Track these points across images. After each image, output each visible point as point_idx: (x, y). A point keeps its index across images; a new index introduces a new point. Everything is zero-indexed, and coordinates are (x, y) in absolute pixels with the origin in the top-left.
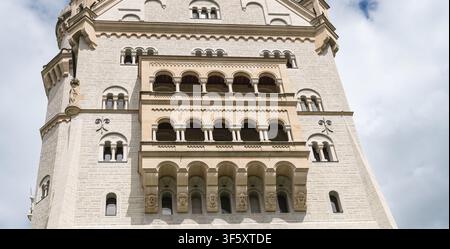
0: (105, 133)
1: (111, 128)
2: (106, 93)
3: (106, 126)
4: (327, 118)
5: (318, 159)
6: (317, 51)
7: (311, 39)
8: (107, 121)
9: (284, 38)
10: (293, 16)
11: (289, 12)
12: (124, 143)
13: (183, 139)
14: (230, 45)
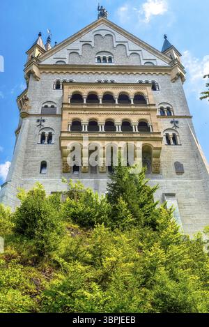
0: (42, 127)
1: (45, 125)
2: (43, 105)
3: (42, 123)
4: (176, 119)
5: (169, 143)
6: (171, 80)
7: (169, 73)
8: (43, 121)
9: (152, 73)
10: (158, 60)
11: (156, 58)
12: (53, 133)
13: (86, 130)
14: (118, 78)
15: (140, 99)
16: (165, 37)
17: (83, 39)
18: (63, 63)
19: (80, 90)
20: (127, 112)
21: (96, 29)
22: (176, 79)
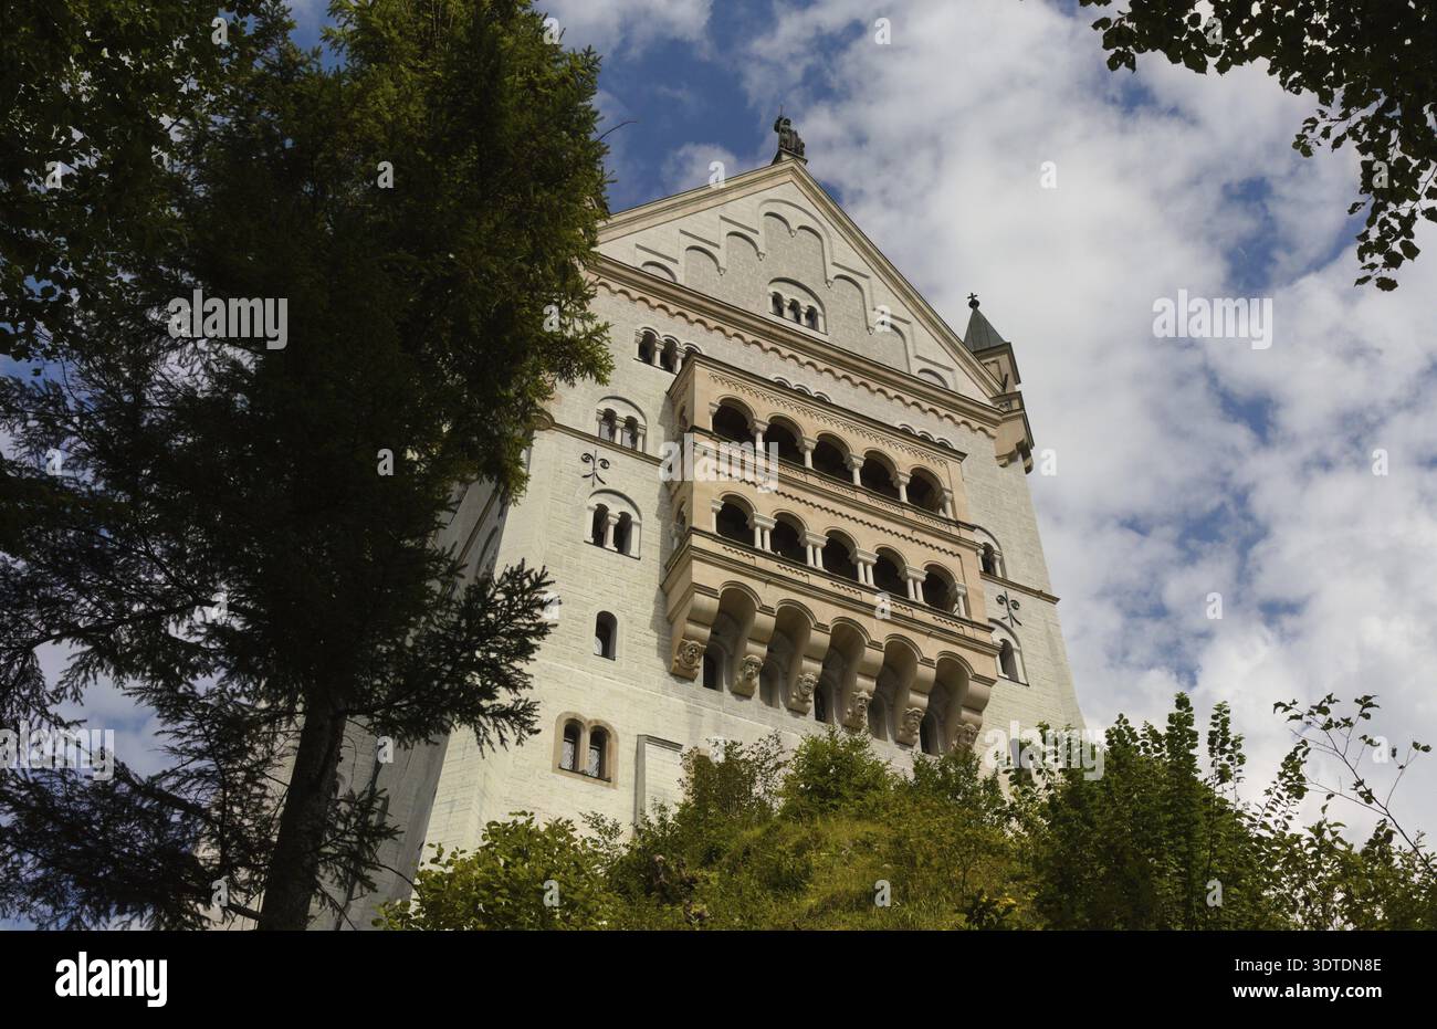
0: (599, 486)
1: (611, 479)
2: (603, 406)
3: (601, 472)
4: (1013, 595)
6: (998, 458)
7: (991, 431)
8: (605, 464)
9: (943, 412)
10: (960, 375)
11: (952, 364)
12: (635, 518)
13: (768, 548)
14: (841, 393)
15: (925, 492)
16: (974, 304)
17: (730, 211)
18: (666, 276)
19: (747, 398)
20: (894, 527)
21: (770, 194)
22: (1011, 458)
